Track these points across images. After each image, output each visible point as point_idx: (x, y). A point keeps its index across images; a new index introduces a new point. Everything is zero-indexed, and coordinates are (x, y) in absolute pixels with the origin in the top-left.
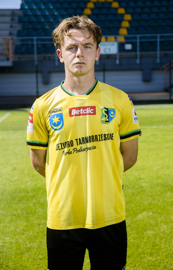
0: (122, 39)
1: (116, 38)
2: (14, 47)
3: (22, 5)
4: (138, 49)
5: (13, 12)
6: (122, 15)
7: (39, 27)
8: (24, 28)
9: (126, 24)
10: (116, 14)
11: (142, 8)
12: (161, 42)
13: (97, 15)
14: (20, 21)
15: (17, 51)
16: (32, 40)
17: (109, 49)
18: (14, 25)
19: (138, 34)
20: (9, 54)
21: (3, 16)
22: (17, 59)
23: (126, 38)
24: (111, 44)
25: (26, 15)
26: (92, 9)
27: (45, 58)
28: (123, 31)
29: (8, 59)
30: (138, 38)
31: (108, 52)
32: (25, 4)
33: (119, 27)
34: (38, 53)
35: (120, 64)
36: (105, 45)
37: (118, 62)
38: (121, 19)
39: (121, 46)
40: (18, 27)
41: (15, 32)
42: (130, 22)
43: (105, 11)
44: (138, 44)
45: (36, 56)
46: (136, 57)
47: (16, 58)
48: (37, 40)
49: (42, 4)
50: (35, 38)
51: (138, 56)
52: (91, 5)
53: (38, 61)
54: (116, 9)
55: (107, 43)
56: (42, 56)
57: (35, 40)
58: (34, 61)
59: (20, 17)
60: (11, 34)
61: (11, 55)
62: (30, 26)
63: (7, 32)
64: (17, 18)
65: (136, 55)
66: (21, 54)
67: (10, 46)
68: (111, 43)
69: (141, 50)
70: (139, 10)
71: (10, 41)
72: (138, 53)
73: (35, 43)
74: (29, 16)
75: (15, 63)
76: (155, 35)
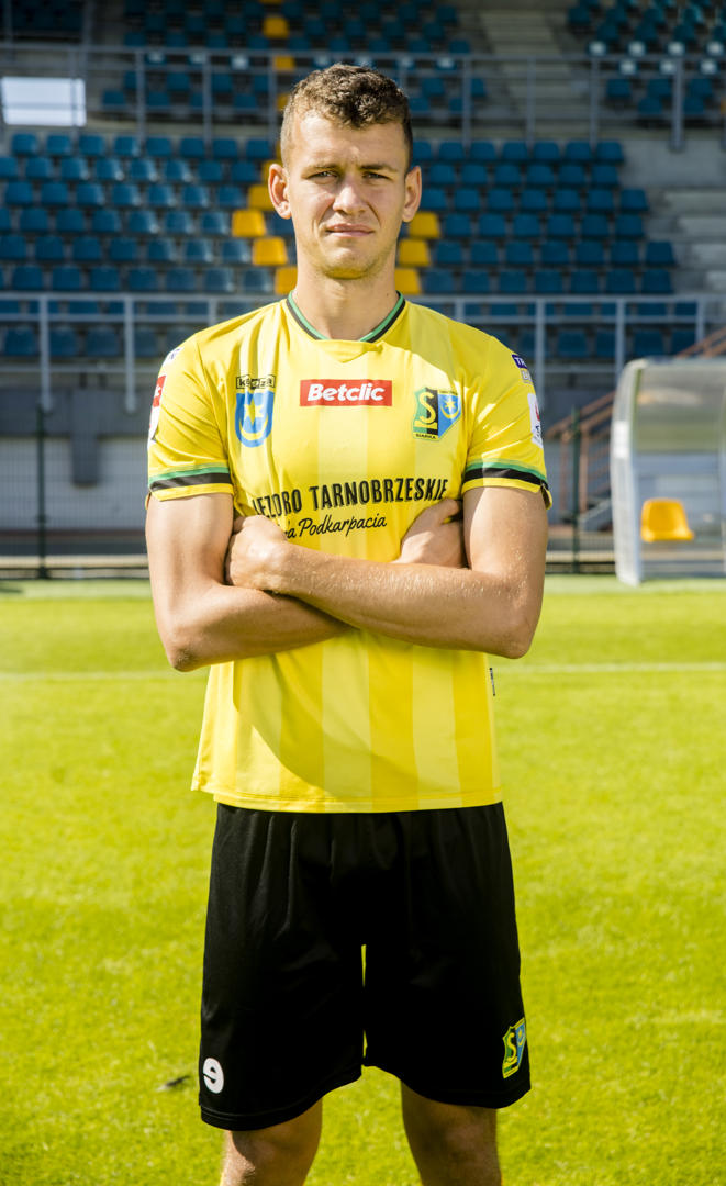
7: (68, 251)
11: (482, 189)
12: (550, 329)
27: (83, 376)
34: (56, 359)
45: (46, 371)
50: (44, 299)
53: (54, 390)
57: (43, 308)
62: (30, 250)
73: (44, 317)
76: (528, 299)
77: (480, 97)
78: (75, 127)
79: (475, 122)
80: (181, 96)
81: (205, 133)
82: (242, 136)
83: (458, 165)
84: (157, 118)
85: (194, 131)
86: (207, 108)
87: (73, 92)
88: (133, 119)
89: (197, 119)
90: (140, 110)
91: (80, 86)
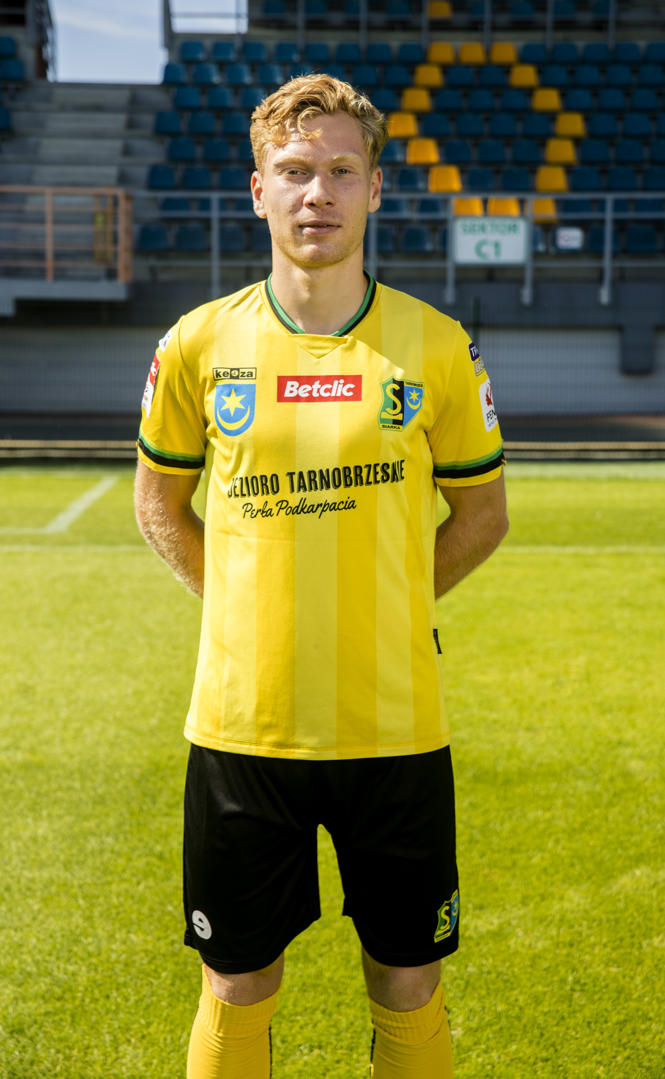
0: (548, 210)
1: (522, 203)
2: (136, 228)
3: (169, 70)
4: (608, 247)
5: (134, 96)
6: (551, 117)
8: (174, 157)
9: (562, 151)
10: (525, 112)
13: (452, 113)
14: (161, 131)
15: (147, 243)
16: (205, 204)
17: (497, 245)
18: (139, 144)
19: (609, 189)
20: (116, 254)
21: (98, 108)
22: (145, 276)
23: (563, 205)
24: (504, 228)
25: (180, 107)
26: (433, 92)
28: (553, 179)
29: (111, 274)
30: (609, 206)
31: (491, 257)
32: (182, 67)
33: (535, 163)
35: (537, 303)
36: (483, 229)
37: (527, 295)
38: (543, 129)
39: (543, 235)
40: (153, 153)
41: (141, 172)
42: (577, 141)
43: (483, 98)
44: (609, 229)
46: (600, 280)
47: (143, 268)
48: (224, 204)
49: (245, 69)
51: (608, 274)
52: (430, 75)
54: (529, 92)
55: (487, 222)
56: (240, 263)
58: (209, 284)
59: (160, 116)
60: (123, 179)
61: (123, 259)
63: (111, 172)
64: (148, 119)
65: (601, 271)
66: (163, 253)
67: (122, 226)
68: (509, 222)
70: (614, 98)
71: (123, 205)
72: (607, 263)
74: (195, 110)
75: (136, 288)
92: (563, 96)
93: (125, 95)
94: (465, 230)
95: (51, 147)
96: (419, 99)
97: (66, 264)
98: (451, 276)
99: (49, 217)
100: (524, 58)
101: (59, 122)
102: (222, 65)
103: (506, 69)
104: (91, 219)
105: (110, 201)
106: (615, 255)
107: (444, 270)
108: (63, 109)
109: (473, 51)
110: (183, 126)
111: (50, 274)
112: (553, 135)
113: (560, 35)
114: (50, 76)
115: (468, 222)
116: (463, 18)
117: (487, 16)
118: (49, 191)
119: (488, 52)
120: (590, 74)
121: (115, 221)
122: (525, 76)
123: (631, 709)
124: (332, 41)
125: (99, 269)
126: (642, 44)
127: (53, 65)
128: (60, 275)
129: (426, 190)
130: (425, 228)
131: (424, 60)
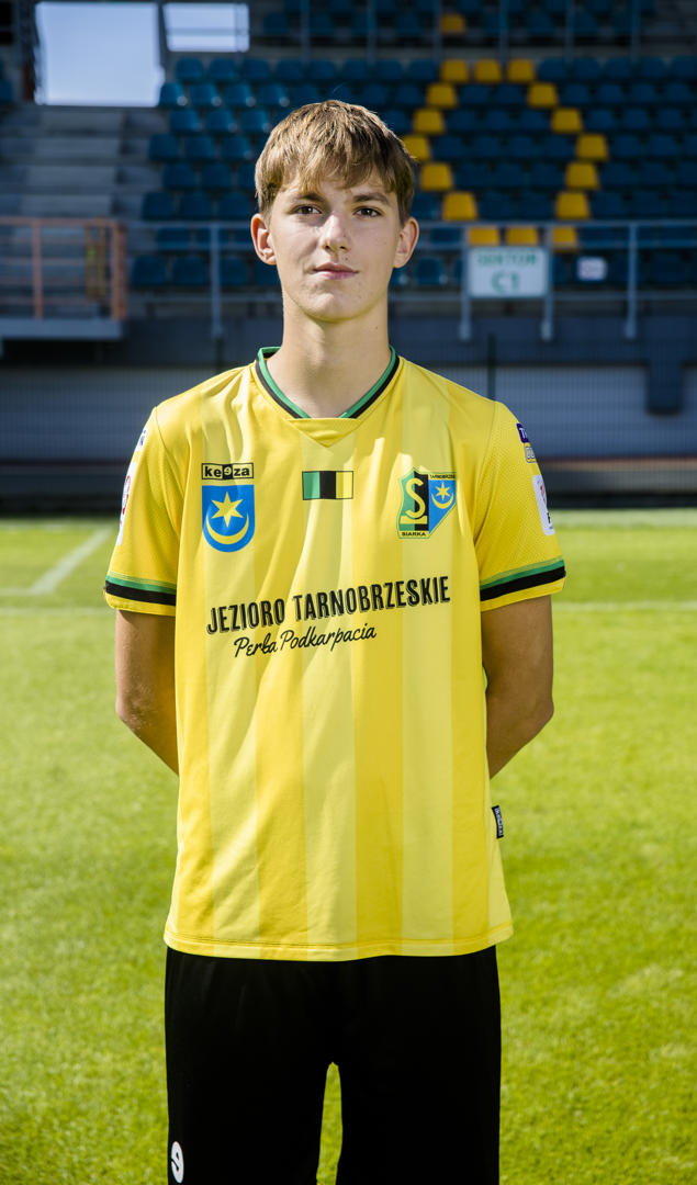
0: (566, 238)
1: (541, 233)
2: (130, 262)
3: (165, 91)
4: (632, 277)
5: (128, 120)
6: (571, 139)
8: (171, 186)
9: (583, 175)
10: (544, 134)
11: (652, 109)
13: (467, 137)
14: (157, 158)
15: (143, 277)
16: (204, 236)
17: (515, 278)
18: (135, 171)
19: (632, 216)
20: (109, 290)
21: (90, 132)
22: (141, 312)
23: (583, 233)
24: (522, 258)
25: (179, 132)
26: (446, 113)
27: (251, 307)
28: (574, 205)
29: (105, 312)
30: (633, 235)
31: (508, 290)
32: (178, 88)
33: (557, 187)
34: (227, 288)
35: (557, 340)
36: (500, 260)
37: (547, 330)
38: (563, 153)
39: (563, 267)
40: (149, 180)
41: (136, 201)
42: (599, 165)
43: (500, 120)
44: (633, 259)
45: (216, 301)
46: (623, 312)
47: (138, 306)
48: (224, 235)
49: (246, 90)
50: (215, 227)
51: (633, 308)
52: (443, 95)
53: (225, 319)
54: (547, 113)
55: (504, 252)
56: (243, 299)
58: (207, 321)
59: (156, 140)
60: (117, 209)
61: (117, 295)
62: (197, 179)
63: (104, 201)
64: (143, 144)
65: (625, 305)
66: (160, 288)
67: (115, 260)
68: (526, 253)
69: (642, 285)
70: (638, 118)
71: (116, 237)
72: (632, 295)
73: (215, 246)
74: (191, 134)
75: (132, 326)
77: (648, 15)
78: (239, 53)
79: (644, 40)
80: (342, 19)
81: (369, 56)
82: (406, 58)
83: (625, 85)
84: (320, 41)
85: (357, 54)
86: (372, 31)
87: (236, 16)
88: (295, 44)
89: (360, 42)
90: (304, 34)
91: (242, 12)
92: (584, 116)
93: (117, 119)
94: (480, 261)
95: (40, 174)
96: (430, 121)
97: (57, 300)
98: (466, 310)
99: (37, 250)
100: (542, 77)
101: (47, 147)
102: (222, 86)
103: (524, 88)
104: (82, 252)
105: (102, 233)
106: (641, 286)
107: (458, 305)
108: (53, 132)
109: (488, 70)
110: (180, 151)
111: (39, 311)
112: (573, 158)
113: (580, 53)
114: (39, 98)
115: (484, 253)
116: (477, 34)
117: (503, 32)
118: (36, 222)
119: (504, 69)
120: (612, 93)
121: (107, 253)
122: (544, 95)
123: (648, 786)
124: (338, 58)
125: (93, 306)
126: (667, 60)
127: (40, 85)
128: (50, 313)
129: (440, 218)
130: (438, 259)
131: (436, 78)
